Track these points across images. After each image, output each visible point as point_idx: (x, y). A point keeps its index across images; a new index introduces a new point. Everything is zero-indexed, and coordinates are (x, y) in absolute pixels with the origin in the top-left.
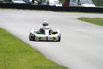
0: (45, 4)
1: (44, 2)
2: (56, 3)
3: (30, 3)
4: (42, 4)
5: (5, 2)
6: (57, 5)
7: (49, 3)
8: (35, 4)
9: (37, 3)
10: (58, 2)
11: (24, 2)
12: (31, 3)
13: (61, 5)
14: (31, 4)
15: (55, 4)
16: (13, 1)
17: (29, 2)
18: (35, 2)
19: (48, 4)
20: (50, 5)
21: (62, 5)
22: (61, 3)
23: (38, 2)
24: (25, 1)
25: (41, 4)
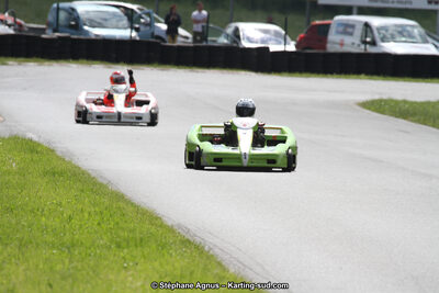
0: (223, 40)
1: (219, 33)
2: (270, 39)
3: (158, 37)
4: (210, 44)
5: (55, 31)
6: (274, 48)
7: (239, 37)
8: (179, 42)
9: (187, 38)
10: (277, 34)
11: (134, 34)
12: (164, 36)
13: (291, 47)
14: (163, 40)
15: (263, 41)
16: (86, 28)
17: (156, 33)
18: (181, 31)
19: (235, 42)
20: (245, 44)
21: (296, 46)
22: (293, 40)
23: (195, 34)
24: (137, 30)
25: (206, 40)
